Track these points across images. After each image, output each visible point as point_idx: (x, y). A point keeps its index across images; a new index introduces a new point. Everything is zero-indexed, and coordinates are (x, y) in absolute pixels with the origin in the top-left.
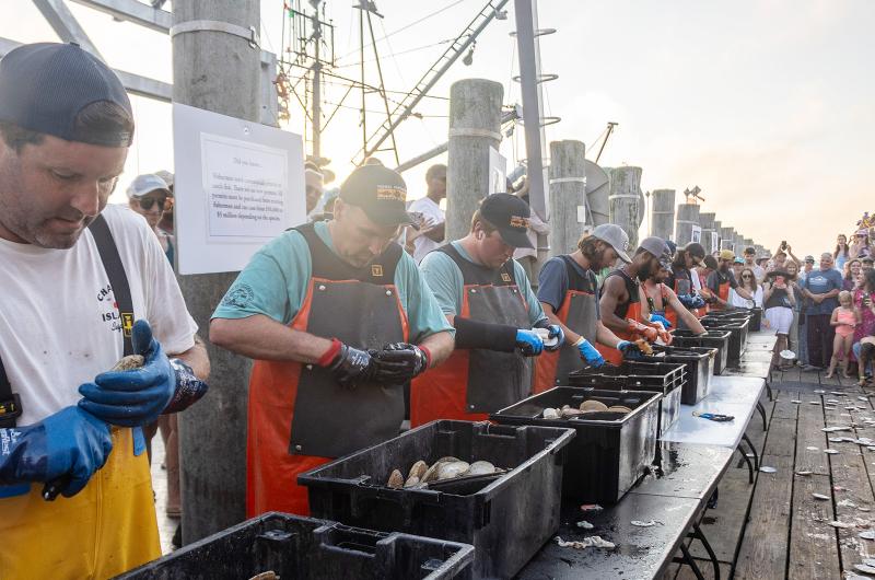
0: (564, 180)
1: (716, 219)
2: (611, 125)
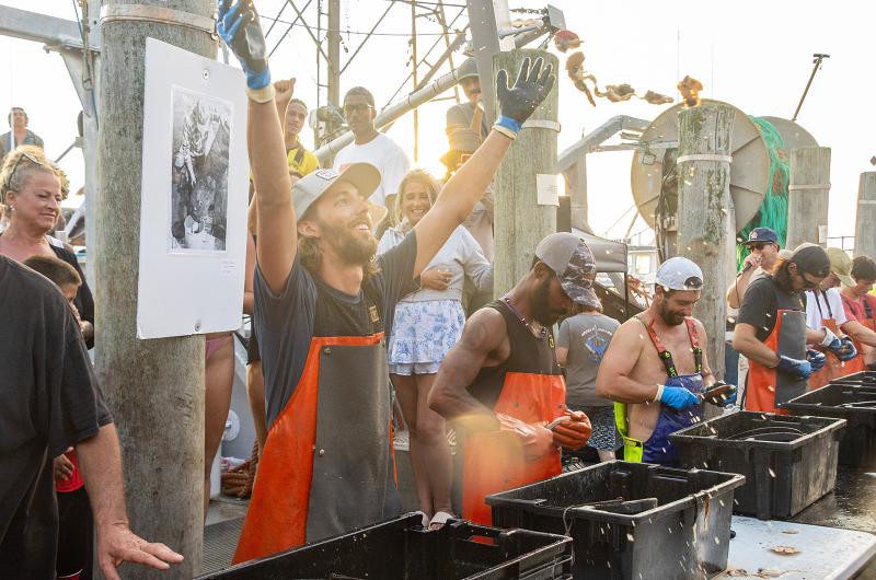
2: (819, 58)
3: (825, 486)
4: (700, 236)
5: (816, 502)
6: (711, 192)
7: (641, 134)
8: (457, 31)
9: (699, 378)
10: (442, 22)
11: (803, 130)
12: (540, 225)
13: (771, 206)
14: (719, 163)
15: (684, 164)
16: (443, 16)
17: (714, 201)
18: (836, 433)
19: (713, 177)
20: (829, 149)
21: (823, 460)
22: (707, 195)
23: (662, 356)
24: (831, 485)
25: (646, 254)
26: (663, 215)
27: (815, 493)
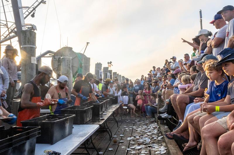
0: (26, 46)
1: (117, 73)
2: (88, 43)
3: (90, 118)
4: (66, 73)
5: (88, 121)
6: (68, 64)
7: (53, 55)
8: (11, 29)
9: (67, 99)
10: (7, 27)
11: (85, 56)
12: (32, 67)
13: (79, 70)
14: (69, 58)
15: (62, 58)
16: (8, 26)
17: (68, 66)
18: (92, 108)
19: (68, 61)
20: (90, 58)
21: (90, 113)
22: (67, 64)
23: (58, 94)
24: (91, 118)
25: (54, 81)
26: (58, 71)
27: (88, 119)
